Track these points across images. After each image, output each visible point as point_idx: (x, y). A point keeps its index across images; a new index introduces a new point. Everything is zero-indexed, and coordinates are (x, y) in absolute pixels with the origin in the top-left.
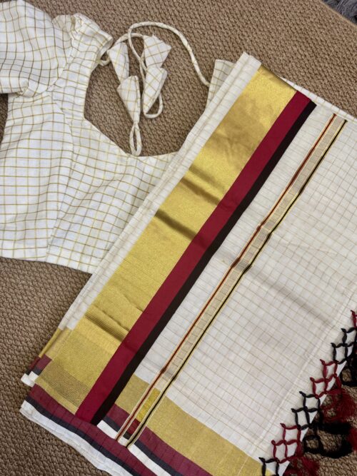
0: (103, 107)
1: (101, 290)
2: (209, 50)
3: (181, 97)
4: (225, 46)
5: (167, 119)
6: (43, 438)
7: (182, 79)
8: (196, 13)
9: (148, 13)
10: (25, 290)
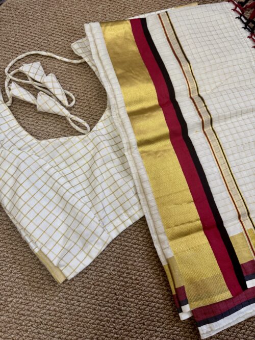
0: (39, 128)
1: (159, 217)
2: (60, 47)
3: (74, 81)
4: (66, 37)
5: (81, 98)
6: (230, 336)
7: (64, 73)
8: (32, 34)
9: (6, 58)
10: (119, 271)
